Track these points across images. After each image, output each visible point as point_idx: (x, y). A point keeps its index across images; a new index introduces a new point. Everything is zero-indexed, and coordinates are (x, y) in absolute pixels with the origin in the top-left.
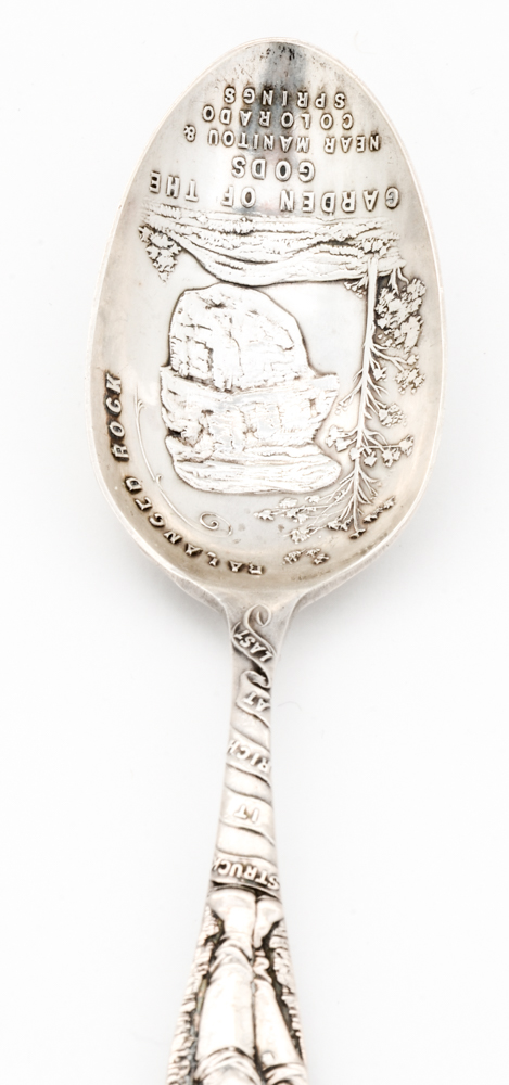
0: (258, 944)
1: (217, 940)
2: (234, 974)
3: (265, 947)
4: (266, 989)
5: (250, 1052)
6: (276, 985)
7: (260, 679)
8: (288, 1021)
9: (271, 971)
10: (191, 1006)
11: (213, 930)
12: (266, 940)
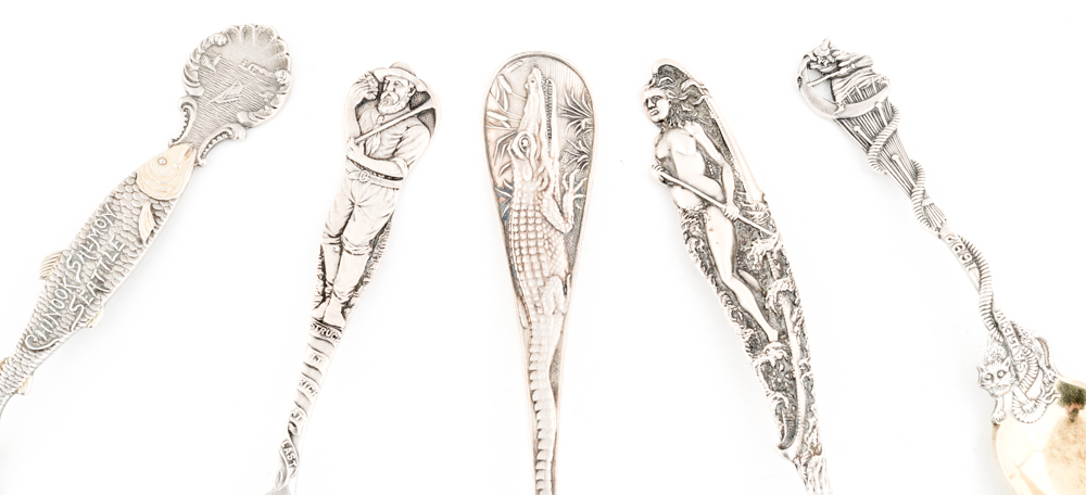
0: (328, 299)
1: (347, 305)
2: (343, 286)
3: (324, 296)
4: (329, 278)
5: (344, 253)
6: (324, 279)
7: (292, 428)
8: (323, 263)
9: (325, 285)
10: (365, 280)
11: (347, 310)
12: (324, 300)
